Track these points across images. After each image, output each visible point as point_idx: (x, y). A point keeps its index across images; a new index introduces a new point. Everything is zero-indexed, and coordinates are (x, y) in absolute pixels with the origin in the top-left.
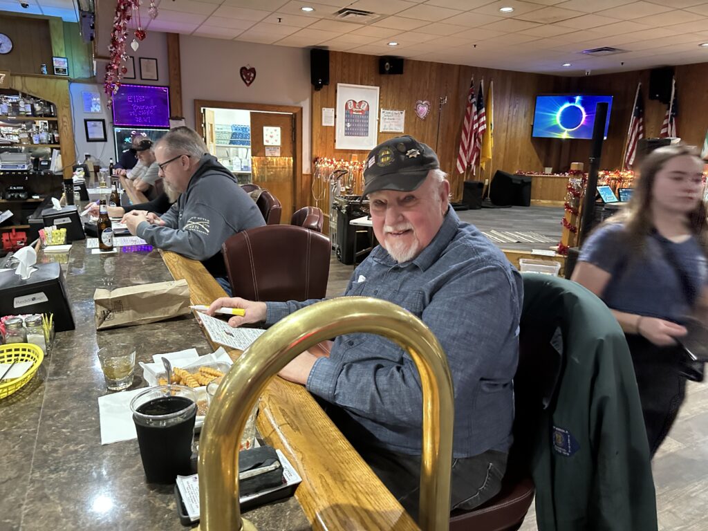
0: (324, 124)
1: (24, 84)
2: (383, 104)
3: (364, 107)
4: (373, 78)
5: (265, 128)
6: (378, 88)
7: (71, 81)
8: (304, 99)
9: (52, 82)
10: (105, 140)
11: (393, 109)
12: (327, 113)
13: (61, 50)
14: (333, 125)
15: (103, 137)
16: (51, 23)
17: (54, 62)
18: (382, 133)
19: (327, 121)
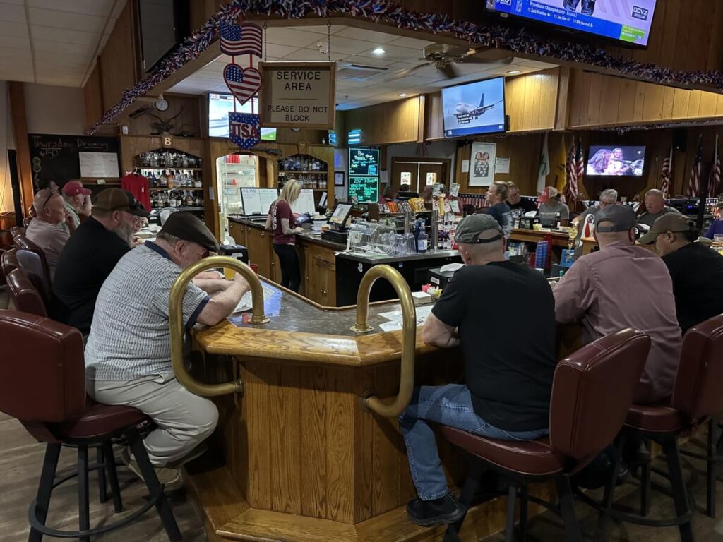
0: (463, 171)
1: (313, 151)
2: (498, 155)
3: (486, 156)
5: (428, 174)
6: (495, 144)
7: (334, 148)
8: (451, 154)
9: (326, 149)
10: (343, 185)
11: (503, 158)
12: (465, 163)
14: (467, 171)
15: (342, 183)
17: (329, 137)
18: (497, 174)
19: (465, 170)
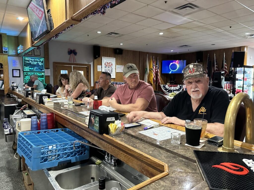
2: (117, 63)
3: (110, 64)
4: (113, 55)
6: (115, 58)
7: (9, 56)
8: (91, 62)
9: (2, 56)
11: (120, 65)
12: (99, 67)
13: (6, 45)
15: (19, 76)
16: (3, 35)
17: (3, 49)
18: (117, 72)
19: (99, 70)
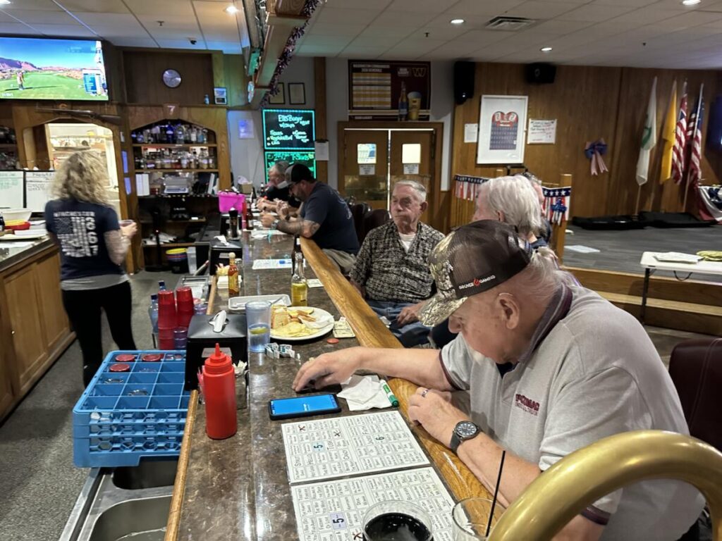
0: (466, 141)
1: (189, 115)
2: (532, 114)
3: (512, 119)
4: (522, 88)
5: (404, 146)
6: (527, 97)
7: (229, 109)
8: (445, 115)
9: (213, 111)
11: (543, 118)
12: (470, 129)
13: (221, 81)
14: (475, 141)
16: (214, 56)
17: (215, 93)
18: (531, 144)
19: (469, 138)
